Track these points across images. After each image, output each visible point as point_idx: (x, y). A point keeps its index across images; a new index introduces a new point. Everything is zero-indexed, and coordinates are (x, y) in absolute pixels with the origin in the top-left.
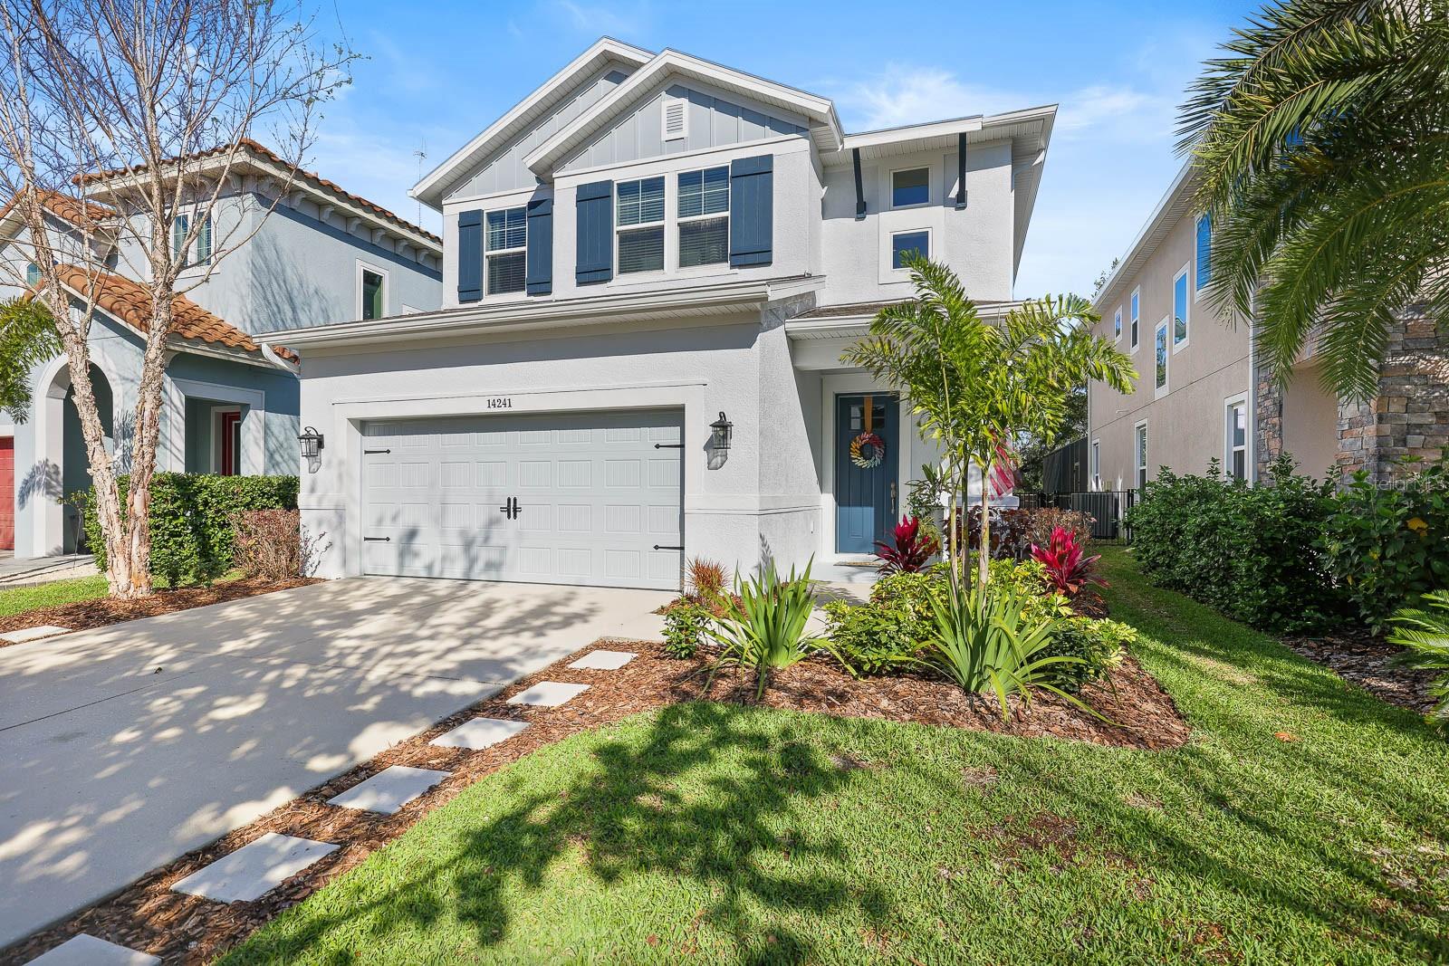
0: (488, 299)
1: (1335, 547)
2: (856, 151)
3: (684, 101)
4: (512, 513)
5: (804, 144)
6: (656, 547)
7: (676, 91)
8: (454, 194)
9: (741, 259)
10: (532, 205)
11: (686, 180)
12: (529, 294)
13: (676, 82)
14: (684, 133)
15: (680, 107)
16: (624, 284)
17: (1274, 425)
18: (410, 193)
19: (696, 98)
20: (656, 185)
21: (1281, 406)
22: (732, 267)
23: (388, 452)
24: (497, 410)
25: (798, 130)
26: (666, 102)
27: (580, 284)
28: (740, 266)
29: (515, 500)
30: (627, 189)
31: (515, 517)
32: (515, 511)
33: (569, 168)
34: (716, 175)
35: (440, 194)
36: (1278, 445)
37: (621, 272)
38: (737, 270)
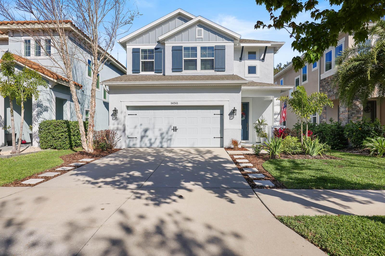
0: (142, 73)
1: (347, 133)
2: (243, 47)
3: (202, 29)
4: (175, 130)
5: (233, 44)
6: (214, 138)
7: (200, 26)
8: (130, 42)
9: (217, 70)
10: (156, 49)
11: (203, 48)
12: (155, 73)
13: (200, 24)
14: (202, 37)
15: (201, 30)
16: (185, 73)
17: (325, 112)
18: (118, 41)
19: (205, 28)
20: (195, 49)
21: (326, 108)
22: (215, 71)
23: (136, 115)
24: (174, 105)
25: (231, 40)
26: (198, 28)
27: (173, 72)
28: (217, 71)
29: (176, 127)
30: (187, 49)
31: (176, 131)
32: (176, 130)
33: (170, 41)
34: (211, 48)
35: (126, 42)
36: (325, 116)
37: (184, 69)
38: (216, 72)
